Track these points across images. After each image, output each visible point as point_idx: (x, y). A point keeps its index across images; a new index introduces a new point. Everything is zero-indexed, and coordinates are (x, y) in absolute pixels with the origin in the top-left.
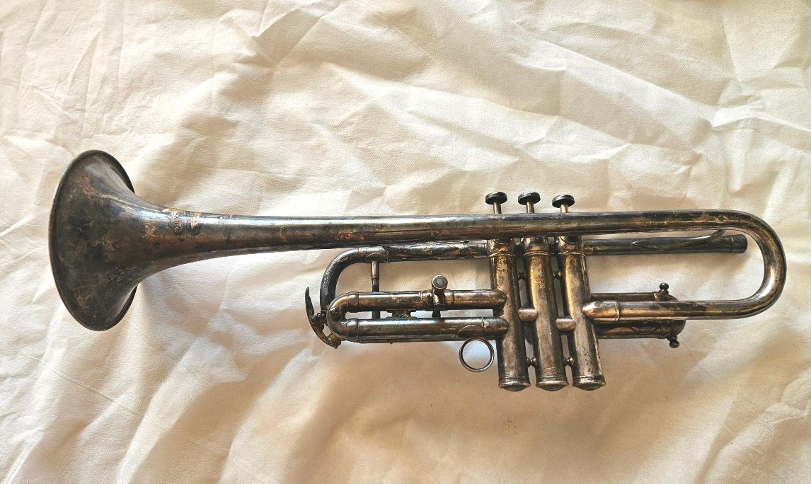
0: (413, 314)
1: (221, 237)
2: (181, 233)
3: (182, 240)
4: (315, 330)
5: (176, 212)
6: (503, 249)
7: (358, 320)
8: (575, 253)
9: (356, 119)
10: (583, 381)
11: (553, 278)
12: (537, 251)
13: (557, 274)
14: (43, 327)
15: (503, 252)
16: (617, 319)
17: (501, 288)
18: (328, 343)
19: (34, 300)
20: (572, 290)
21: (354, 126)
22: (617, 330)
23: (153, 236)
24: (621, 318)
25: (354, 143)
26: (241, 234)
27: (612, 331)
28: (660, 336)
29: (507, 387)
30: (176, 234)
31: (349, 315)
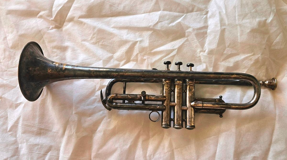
0: (135, 102)
1: (72, 73)
2: (59, 72)
3: (60, 74)
4: (103, 104)
5: (58, 64)
6: (167, 82)
7: (116, 103)
8: (191, 84)
9: (95, 36)
10: (188, 127)
11: (183, 92)
12: (178, 83)
13: (184, 91)
14: (15, 138)
15: (167, 83)
16: (201, 108)
17: (165, 95)
18: (107, 109)
19: (8, 131)
20: (189, 97)
21: (95, 38)
22: (202, 111)
23: (50, 72)
24: (203, 107)
25: (97, 44)
26: (79, 72)
27: (201, 111)
28: (217, 113)
29: (163, 127)
30: (58, 72)
31: (114, 101)
